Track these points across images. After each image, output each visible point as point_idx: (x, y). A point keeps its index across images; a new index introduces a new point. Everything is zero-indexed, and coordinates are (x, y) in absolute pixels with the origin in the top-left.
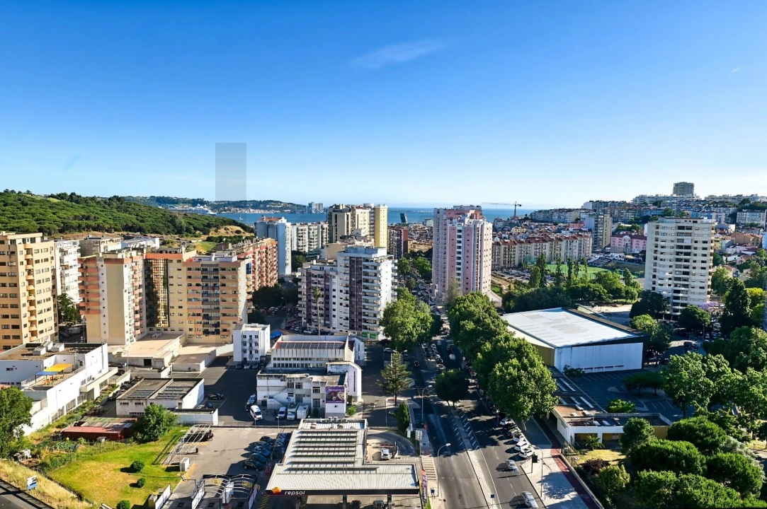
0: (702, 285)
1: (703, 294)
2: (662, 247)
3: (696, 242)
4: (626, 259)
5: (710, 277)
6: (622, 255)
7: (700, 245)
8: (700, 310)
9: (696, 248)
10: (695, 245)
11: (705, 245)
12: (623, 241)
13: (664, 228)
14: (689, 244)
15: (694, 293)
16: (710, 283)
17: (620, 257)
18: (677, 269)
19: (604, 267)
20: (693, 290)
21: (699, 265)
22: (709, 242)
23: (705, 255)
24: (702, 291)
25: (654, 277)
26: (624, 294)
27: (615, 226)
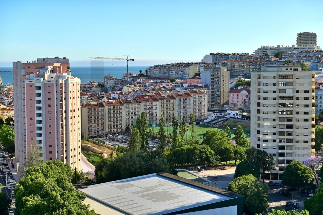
0: (306, 138)
1: (307, 148)
2: (265, 99)
3: (297, 92)
4: (243, 116)
5: (314, 130)
6: (240, 112)
7: (302, 95)
8: (303, 166)
9: (297, 99)
10: (297, 95)
11: (306, 95)
12: (241, 97)
13: (265, 77)
14: (292, 95)
15: (298, 148)
16: (313, 136)
17: (237, 114)
18: (280, 123)
19: (220, 127)
20: (297, 145)
21: (303, 117)
22: (310, 91)
23: (307, 106)
24: (306, 145)
25: (259, 132)
26: (233, 155)
27: (235, 81)
